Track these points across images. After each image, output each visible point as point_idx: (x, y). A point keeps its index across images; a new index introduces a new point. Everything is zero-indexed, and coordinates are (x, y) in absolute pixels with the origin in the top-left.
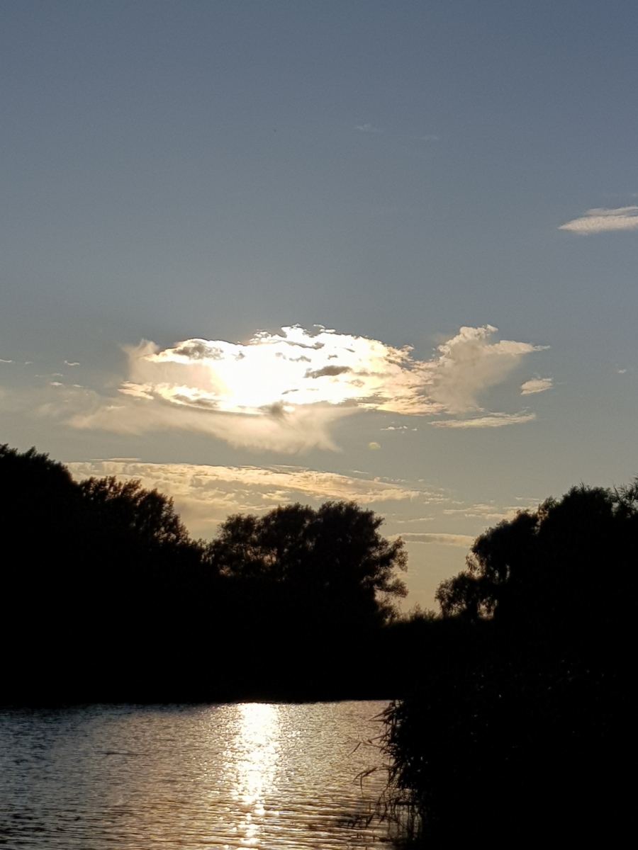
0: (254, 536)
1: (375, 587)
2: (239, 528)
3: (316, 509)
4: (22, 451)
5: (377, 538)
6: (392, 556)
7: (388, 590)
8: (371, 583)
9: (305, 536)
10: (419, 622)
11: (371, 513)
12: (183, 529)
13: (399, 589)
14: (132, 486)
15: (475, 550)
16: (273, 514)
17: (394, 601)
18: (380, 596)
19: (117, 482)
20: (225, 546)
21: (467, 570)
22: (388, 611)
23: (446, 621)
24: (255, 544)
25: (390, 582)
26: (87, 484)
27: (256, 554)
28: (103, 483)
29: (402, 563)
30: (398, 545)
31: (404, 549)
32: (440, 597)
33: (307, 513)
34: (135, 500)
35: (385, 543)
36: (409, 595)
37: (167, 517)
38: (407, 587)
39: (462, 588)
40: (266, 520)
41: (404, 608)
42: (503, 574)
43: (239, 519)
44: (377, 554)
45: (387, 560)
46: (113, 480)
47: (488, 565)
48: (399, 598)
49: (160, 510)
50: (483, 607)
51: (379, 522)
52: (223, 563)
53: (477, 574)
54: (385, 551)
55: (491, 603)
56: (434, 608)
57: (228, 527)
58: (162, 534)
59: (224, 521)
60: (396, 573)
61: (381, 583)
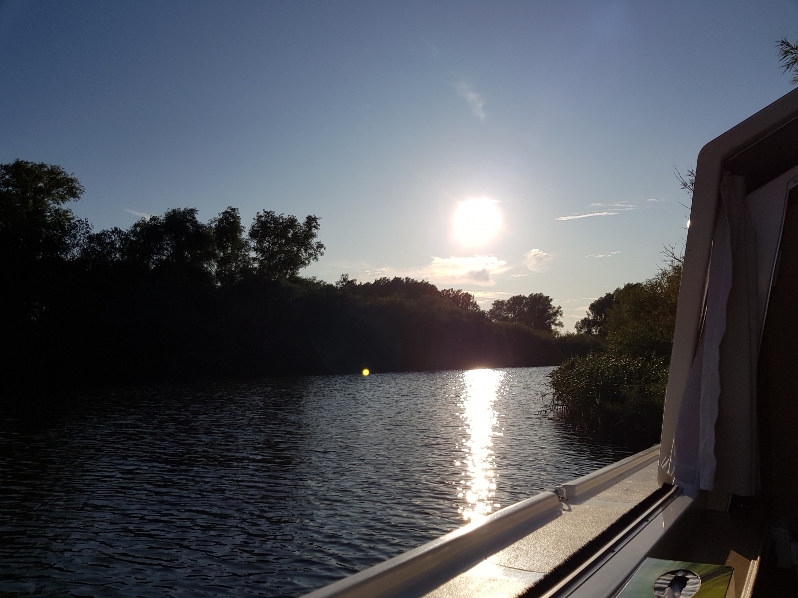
0: (504, 307)
1: (551, 324)
2: (499, 304)
3: (527, 296)
4: (419, 281)
5: (551, 305)
6: (557, 312)
7: (557, 325)
8: (550, 323)
9: (523, 307)
10: (569, 336)
11: (548, 297)
12: (478, 306)
13: (561, 324)
14: (459, 291)
15: (590, 309)
16: (511, 298)
17: (559, 329)
18: (553, 327)
19: (454, 290)
20: (494, 311)
21: (587, 316)
22: (557, 333)
23: (579, 336)
24: (505, 311)
25: (557, 322)
26: (443, 291)
27: (505, 314)
28: (449, 291)
29: (561, 315)
30: (560, 308)
31: (562, 309)
32: (576, 327)
33: (524, 298)
34: (461, 296)
35: (555, 308)
36: (564, 327)
37: (472, 302)
38: (564, 324)
39: (585, 322)
40: (508, 301)
41: (562, 332)
42: (601, 317)
43: (498, 301)
44: (551, 312)
45: (555, 314)
46: (452, 289)
47: (595, 313)
48: (561, 328)
49: (469, 300)
50: (594, 330)
51: (551, 300)
52: (494, 318)
53: (591, 318)
54: (555, 310)
55: (597, 329)
56: (575, 332)
57: (494, 304)
58: (471, 308)
59: (493, 302)
60: (559, 319)
61: (553, 322)
